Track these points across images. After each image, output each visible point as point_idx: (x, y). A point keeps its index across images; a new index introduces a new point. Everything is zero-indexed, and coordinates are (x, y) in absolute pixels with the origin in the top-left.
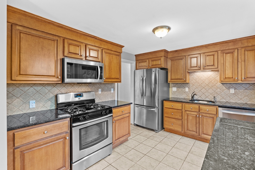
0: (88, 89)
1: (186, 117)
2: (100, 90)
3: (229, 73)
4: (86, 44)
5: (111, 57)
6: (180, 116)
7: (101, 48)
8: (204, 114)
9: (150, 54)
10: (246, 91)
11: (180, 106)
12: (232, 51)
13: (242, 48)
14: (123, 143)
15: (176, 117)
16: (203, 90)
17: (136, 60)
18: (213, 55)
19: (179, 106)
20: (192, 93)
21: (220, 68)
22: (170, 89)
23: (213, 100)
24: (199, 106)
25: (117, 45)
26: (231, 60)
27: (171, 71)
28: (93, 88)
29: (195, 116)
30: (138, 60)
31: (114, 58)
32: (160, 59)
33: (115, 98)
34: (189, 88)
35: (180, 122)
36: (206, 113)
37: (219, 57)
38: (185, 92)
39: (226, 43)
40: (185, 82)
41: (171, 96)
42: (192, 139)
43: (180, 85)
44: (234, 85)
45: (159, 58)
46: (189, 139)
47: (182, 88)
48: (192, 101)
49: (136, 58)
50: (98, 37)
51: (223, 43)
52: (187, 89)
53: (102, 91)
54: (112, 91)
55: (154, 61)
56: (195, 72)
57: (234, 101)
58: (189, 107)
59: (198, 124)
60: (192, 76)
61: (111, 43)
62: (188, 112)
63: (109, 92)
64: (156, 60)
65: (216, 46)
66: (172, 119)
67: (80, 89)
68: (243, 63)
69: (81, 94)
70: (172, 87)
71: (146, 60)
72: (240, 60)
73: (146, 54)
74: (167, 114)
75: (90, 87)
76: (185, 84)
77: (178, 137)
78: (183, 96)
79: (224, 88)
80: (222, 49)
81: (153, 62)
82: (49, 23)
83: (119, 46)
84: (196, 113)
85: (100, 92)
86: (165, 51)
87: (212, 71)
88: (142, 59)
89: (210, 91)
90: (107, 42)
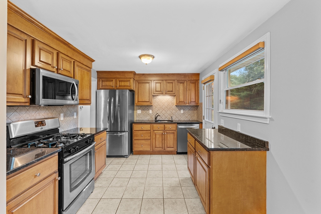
0: (48, 114)
1: (154, 137)
2: (62, 115)
3: (182, 98)
4: (58, 52)
5: (83, 73)
6: (149, 136)
7: (74, 59)
8: (168, 132)
9: (117, 74)
10: (189, 111)
11: (149, 127)
12: (183, 81)
13: (189, 80)
14: (99, 177)
15: (146, 138)
16: (164, 112)
17: (98, 77)
18: (172, 83)
19: (147, 127)
20: (155, 115)
21: (176, 93)
22: (135, 111)
23: (170, 119)
24: (164, 125)
25: (88, 58)
26: (183, 89)
27: (138, 94)
28: (54, 112)
29: (161, 134)
30: (101, 78)
31: (85, 73)
32: (129, 81)
33: (78, 126)
34: (152, 110)
35: (149, 142)
36: (169, 130)
37: (176, 85)
38: (149, 114)
39: (180, 75)
40: (151, 105)
41: (136, 119)
42: (159, 155)
43: (145, 107)
44: (183, 107)
45: (128, 79)
46: (156, 155)
47: (146, 110)
48: (156, 122)
49: (97, 75)
50: (72, 45)
51: (178, 75)
52: (151, 111)
53: (64, 117)
54: (75, 117)
55: (122, 82)
56: (158, 95)
57: (183, 119)
58: (156, 126)
59: (163, 140)
60: (155, 99)
61: (84, 54)
62: (155, 132)
63: (72, 118)
64: (124, 81)
65: (173, 76)
66: (142, 141)
67: (38, 115)
68: (189, 91)
69: (43, 122)
70: (137, 110)
71: (111, 79)
72: (187, 89)
73: (112, 73)
74: (137, 136)
75: (50, 112)
76: (149, 107)
77: (148, 157)
78: (147, 118)
79: (178, 109)
80: (177, 79)
81: (120, 83)
82: (17, 11)
83: (91, 59)
84: (162, 132)
85: (62, 118)
86: (134, 73)
87: (170, 96)
88: (107, 77)
89: (169, 112)
90: (79, 53)
